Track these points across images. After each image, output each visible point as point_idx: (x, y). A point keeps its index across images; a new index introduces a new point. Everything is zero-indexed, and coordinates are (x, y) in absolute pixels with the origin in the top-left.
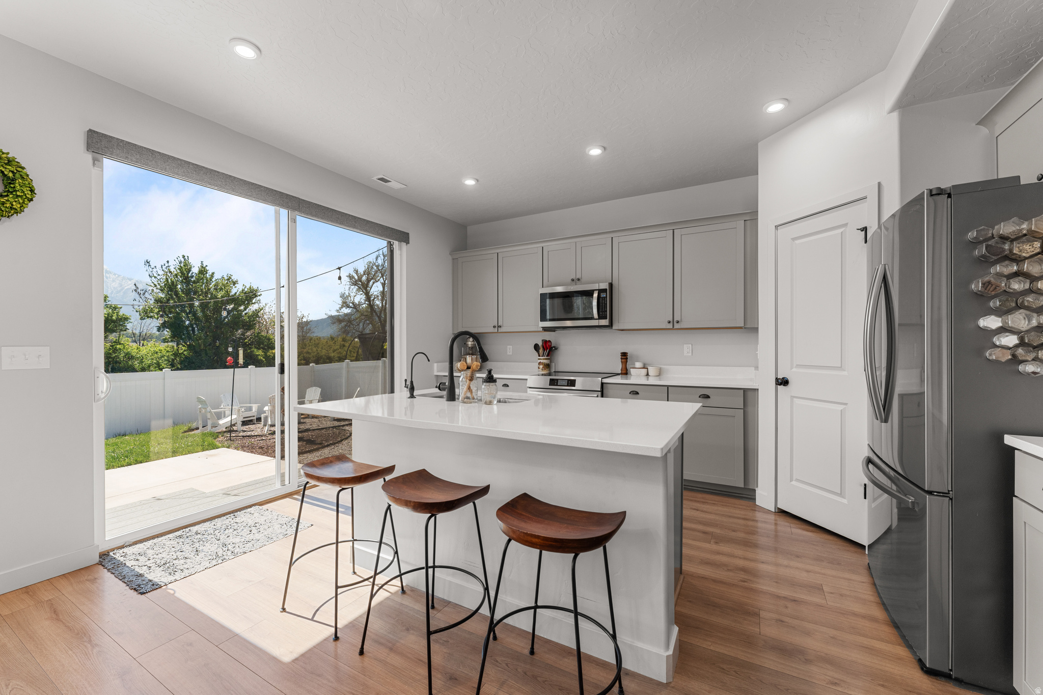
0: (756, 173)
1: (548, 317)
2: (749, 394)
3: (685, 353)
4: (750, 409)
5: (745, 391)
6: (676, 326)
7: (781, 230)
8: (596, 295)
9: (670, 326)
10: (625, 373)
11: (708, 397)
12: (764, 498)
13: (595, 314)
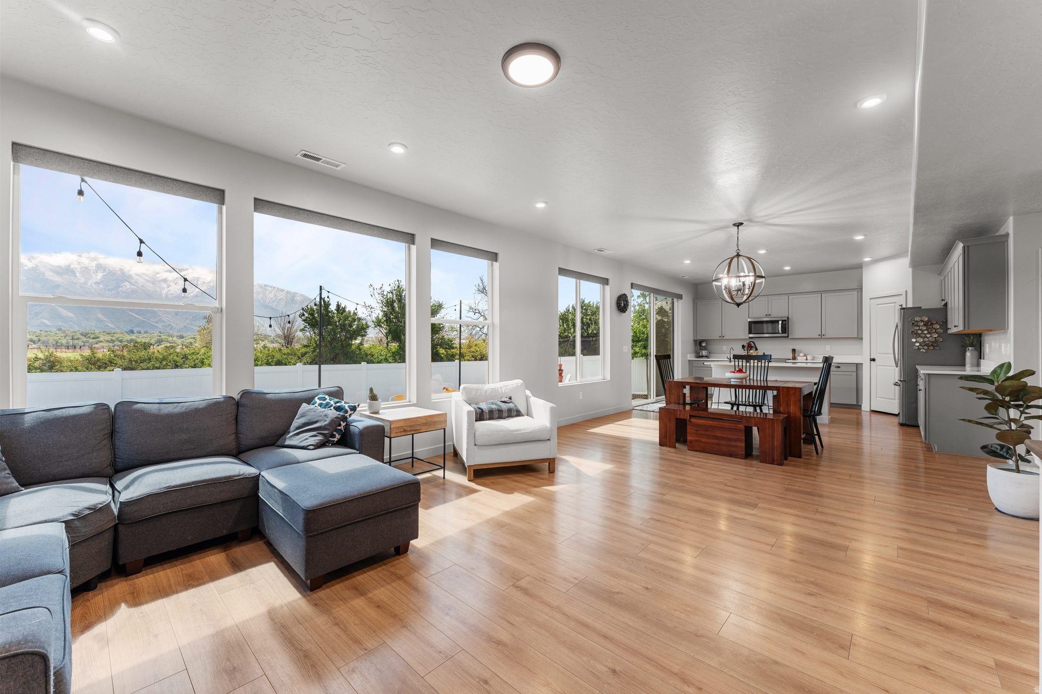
0: (862, 268)
1: (753, 332)
2: (859, 366)
3: (827, 350)
4: (859, 372)
5: (857, 364)
6: (823, 337)
7: (872, 300)
8: (780, 322)
9: (820, 337)
10: (794, 358)
11: (839, 367)
12: (865, 407)
13: (780, 332)
